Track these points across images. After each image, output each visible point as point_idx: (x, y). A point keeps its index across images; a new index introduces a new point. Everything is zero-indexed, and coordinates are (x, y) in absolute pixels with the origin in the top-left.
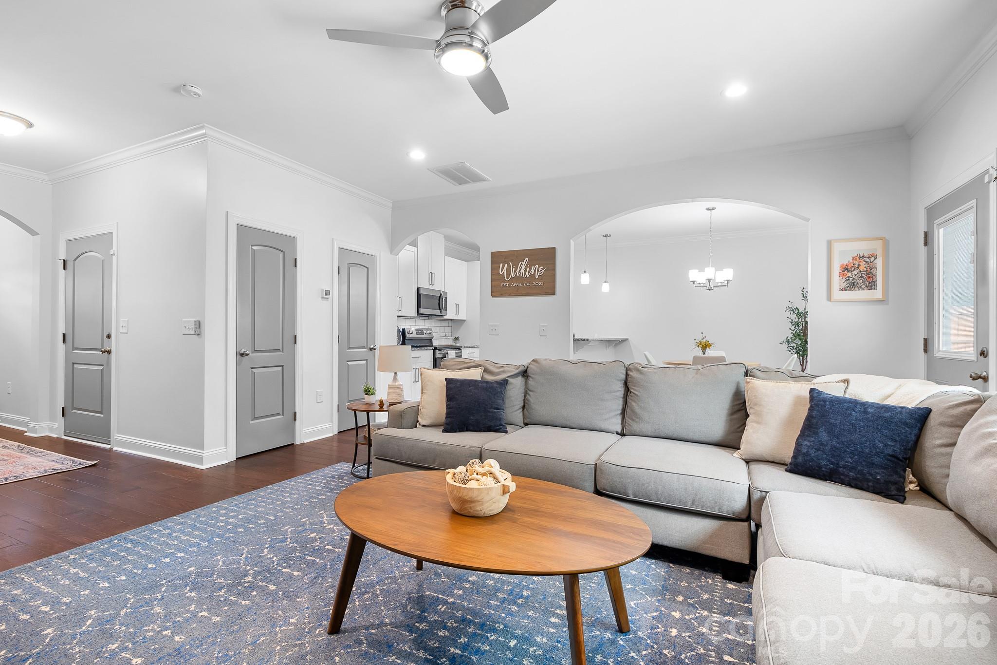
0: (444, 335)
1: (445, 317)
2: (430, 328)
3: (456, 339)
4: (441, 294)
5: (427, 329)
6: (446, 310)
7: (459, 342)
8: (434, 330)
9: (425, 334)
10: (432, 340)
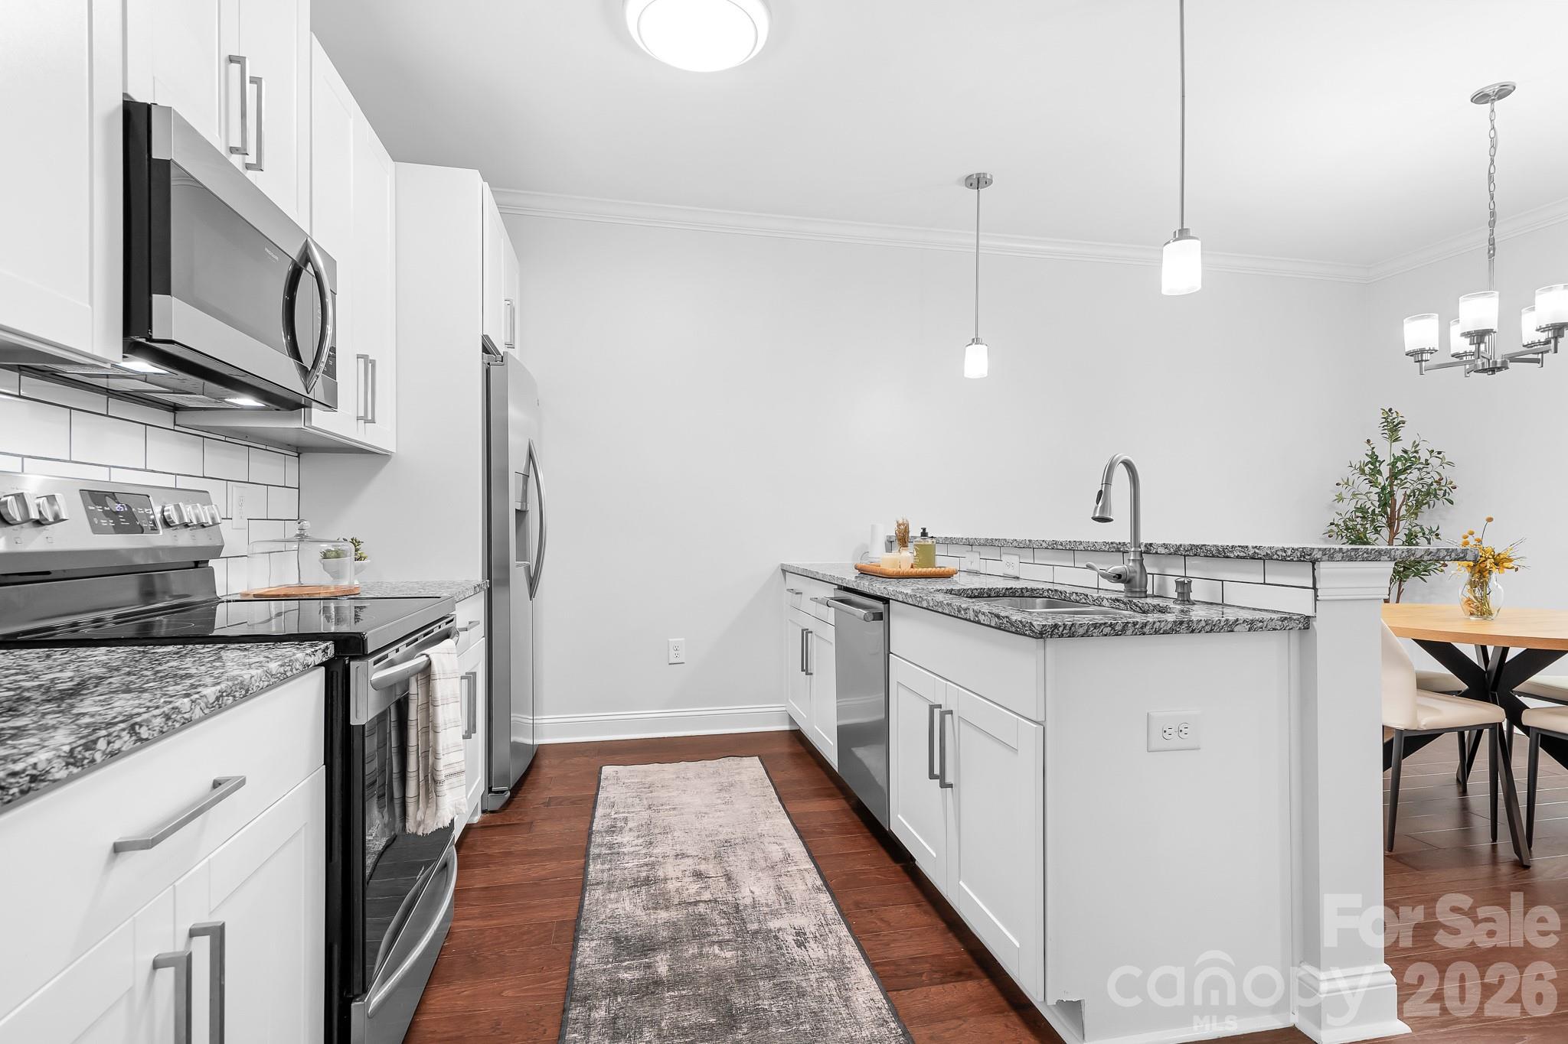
6: (332, 372)
9: (164, 526)
10: (211, 563)
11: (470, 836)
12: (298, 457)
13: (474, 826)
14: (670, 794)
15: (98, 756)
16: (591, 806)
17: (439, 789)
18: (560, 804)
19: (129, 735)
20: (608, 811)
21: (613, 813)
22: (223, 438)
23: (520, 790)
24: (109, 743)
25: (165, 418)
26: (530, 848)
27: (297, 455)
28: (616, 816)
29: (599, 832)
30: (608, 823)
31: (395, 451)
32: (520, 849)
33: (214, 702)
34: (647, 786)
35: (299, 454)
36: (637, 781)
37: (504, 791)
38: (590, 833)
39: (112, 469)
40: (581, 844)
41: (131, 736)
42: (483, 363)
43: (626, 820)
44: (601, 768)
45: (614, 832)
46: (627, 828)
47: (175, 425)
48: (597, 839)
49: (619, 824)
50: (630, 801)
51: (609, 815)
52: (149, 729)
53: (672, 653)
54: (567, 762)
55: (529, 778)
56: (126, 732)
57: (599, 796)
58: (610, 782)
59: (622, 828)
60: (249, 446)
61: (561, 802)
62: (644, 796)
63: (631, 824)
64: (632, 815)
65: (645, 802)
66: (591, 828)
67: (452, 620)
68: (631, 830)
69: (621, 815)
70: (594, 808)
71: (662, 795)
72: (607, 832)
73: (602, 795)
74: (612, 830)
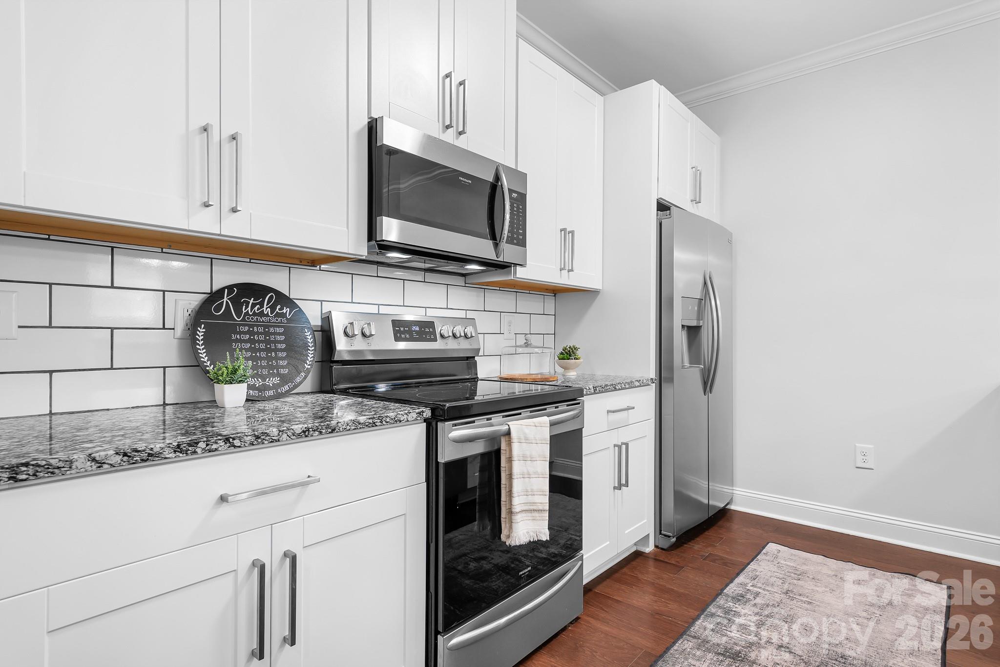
0: (521, 340)
1: (521, 273)
2: (470, 315)
3: (568, 354)
4: (497, 178)
5: (455, 320)
6: (522, 243)
7: (577, 366)
8: (485, 323)
9: (440, 338)
10: (476, 358)
11: (637, 560)
12: (555, 296)
13: (645, 554)
14: (815, 588)
15: (199, 450)
16: (737, 571)
17: (513, 517)
18: (714, 561)
19: (224, 443)
20: (748, 581)
21: (751, 584)
22: (498, 289)
23: (694, 539)
24: (207, 445)
25: (460, 281)
26: (668, 586)
27: (554, 295)
28: (751, 588)
29: (727, 595)
30: (740, 591)
31: (601, 289)
32: (661, 583)
33: (301, 433)
34: (798, 573)
35: (555, 294)
36: (792, 564)
37: (670, 537)
38: (720, 593)
39: (427, 309)
40: (706, 599)
41: (226, 443)
42: (657, 218)
43: (757, 594)
44: (768, 543)
45: (739, 600)
46: (752, 603)
47: (465, 283)
48: (721, 601)
49: (748, 596)
50: (773, 580)
51: (746, 585)
52: (241, 442)
53: (860, 458)
54: (744, 530)
55: (706, 533)
56: (223, 440)
57: (749, 566)
58: (767, 558)
59: (749, 600)
60: (516, 292)
61: (717, 560)
62: (789, 580)
63: (759, 600)
64: (766, 592)
65: (786, 586)
66: (723, 590)
67: (579, 404)
68: (755, 605)
69: (756, 589)
70: (738, 574)
71: (807, 585)
72: (733, 598)
73: (752, 566)
74: (739, 598)
